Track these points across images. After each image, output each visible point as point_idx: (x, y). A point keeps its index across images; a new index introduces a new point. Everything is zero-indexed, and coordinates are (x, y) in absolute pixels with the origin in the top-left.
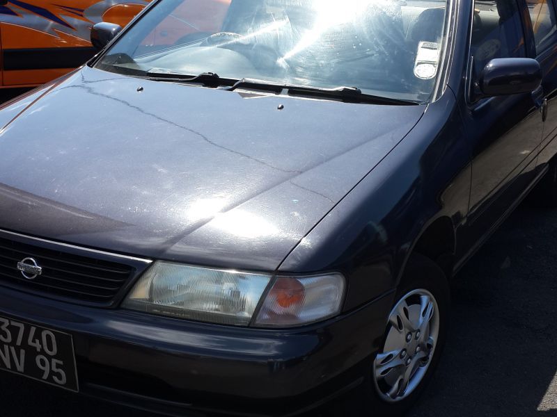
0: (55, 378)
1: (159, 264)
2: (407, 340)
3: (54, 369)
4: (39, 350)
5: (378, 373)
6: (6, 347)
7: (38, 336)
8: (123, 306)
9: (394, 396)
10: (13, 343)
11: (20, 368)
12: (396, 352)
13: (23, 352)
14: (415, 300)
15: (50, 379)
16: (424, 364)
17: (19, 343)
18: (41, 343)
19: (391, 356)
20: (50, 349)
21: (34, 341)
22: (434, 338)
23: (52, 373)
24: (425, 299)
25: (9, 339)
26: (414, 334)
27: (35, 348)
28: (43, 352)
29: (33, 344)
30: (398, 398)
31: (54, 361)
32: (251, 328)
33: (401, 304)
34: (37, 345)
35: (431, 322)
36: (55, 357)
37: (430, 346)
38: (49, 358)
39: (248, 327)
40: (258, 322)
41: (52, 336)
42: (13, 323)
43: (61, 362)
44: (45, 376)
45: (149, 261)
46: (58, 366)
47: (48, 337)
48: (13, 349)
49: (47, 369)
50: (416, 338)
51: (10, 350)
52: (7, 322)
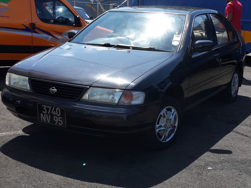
0: (59, 123)
1: (91, 88)
2: (167, 122)
3: (59, 120)
4: (55, 115)
5: (157, 130)
6: (45, 115)
7: (55, 110)
8: (80, 100)
9: (163, 140)
10: (47, 113)
11: (49, 121)
12: (163, 125)
13: (50, 116)
14: (169, 110)
15: (58, 124)
16: (173, 133)
17: (49, 113)
18: (56, 112)
19: (161, 126)
20: (58, 114)
21: (53, 112)
22: (176, 125)
23: (58, 122)
24: (173, 110)
25: (46, 112)
26: (169, 120)
27: (54, 114)
28: (56, 115)
29: (53, 113)
30: (164, 141)
31: (59, 118)
32: (117, 106)
33: (165, 110)
34: (54, 113)
35: (175, 118)
36: (60, 116)
37: (175, 127)
38: (58, 117)
39: (117, 105)
40: (119, 104)
41: (59, 110)
42: (48, 107)
43: (61, 118)
44: (56, 123)
45: (88, 87)
46: (60, 119)
47: (58, 110)
48: (47, 115)
49: (57, 121)
50: (170, 122)
51: (46, 115)
52: (45, 106)
